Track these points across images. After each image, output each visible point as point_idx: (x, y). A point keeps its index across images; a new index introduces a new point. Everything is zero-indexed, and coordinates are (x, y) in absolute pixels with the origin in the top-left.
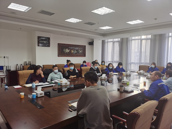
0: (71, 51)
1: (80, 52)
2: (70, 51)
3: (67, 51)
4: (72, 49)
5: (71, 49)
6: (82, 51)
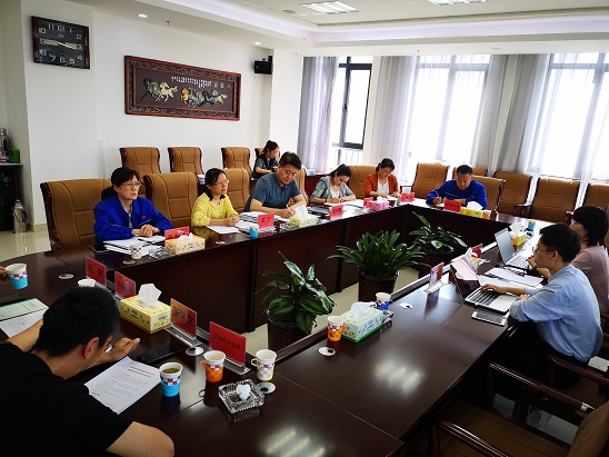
0: (181, 93)
1: (219, 99)
2: (179, 94)
4: (186, 85)
5: (181, 87)
6: (225, 97)
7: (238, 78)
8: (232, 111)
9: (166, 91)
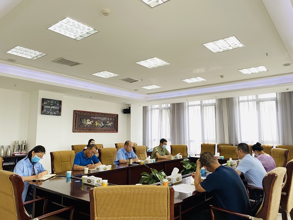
0: (94, 123)
1: (110, 124)
3: (88, 123)
4: (97, 120)
5: (95, 120)
6: (112, 123)
7: (117, 116)
8: (115, 129)
9: (89, 122)
